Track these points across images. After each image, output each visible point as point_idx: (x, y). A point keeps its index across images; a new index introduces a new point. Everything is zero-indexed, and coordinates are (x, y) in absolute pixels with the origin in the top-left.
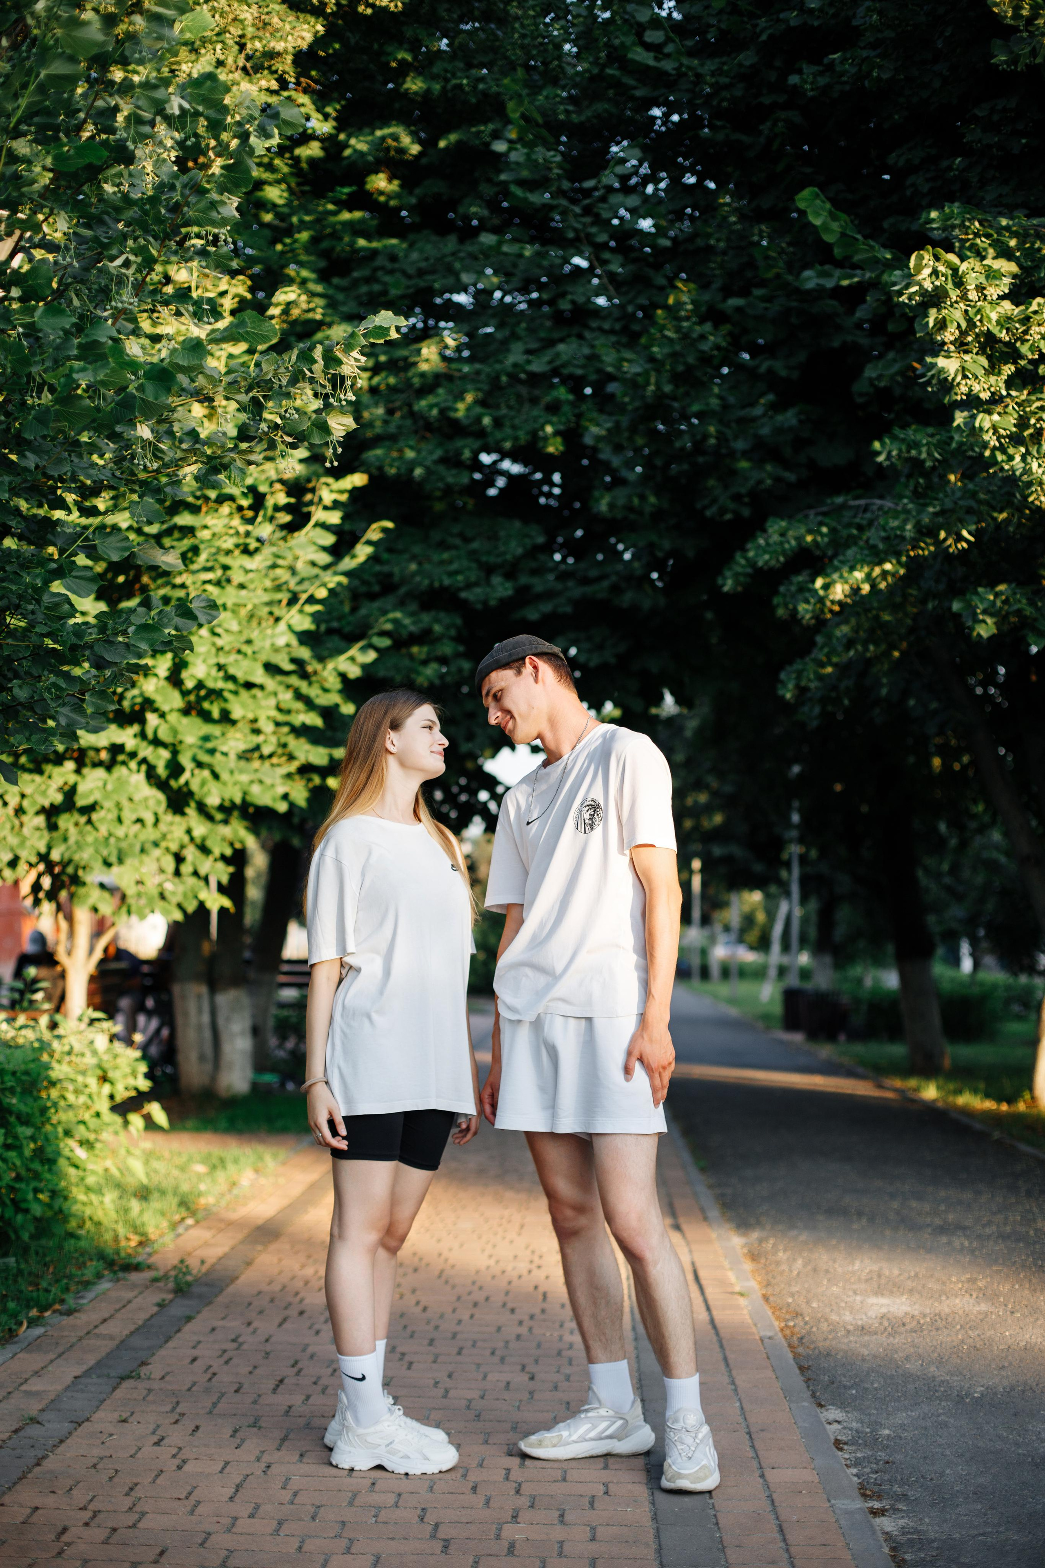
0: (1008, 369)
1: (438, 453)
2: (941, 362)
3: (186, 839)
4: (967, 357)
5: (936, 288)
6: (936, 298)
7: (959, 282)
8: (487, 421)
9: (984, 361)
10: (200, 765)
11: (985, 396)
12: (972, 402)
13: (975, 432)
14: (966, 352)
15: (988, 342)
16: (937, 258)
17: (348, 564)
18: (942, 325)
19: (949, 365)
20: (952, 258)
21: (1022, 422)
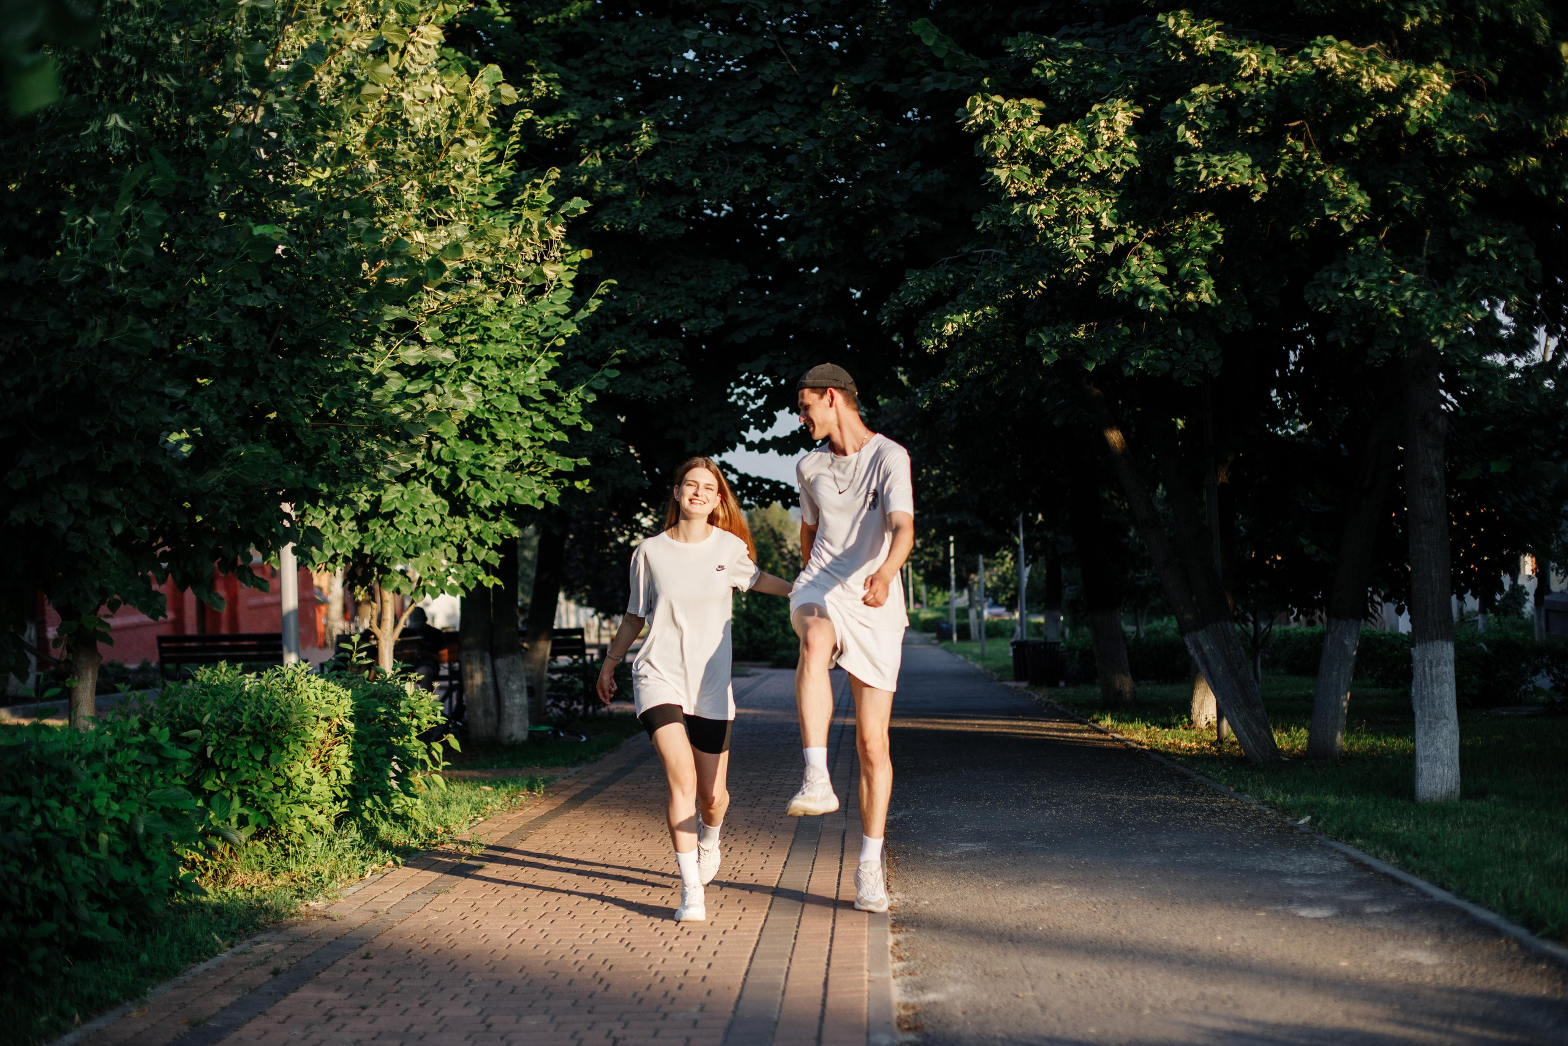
0: (1048, 173)
1: (660, 209)
2: (996, 172)
3: (466, 533)
4: (1015, 168)
5: (986, 122)
6: (987, 128)
7: (1003, 116)
8: (696, 182)
9: (1027, 169)
10: (474, 478)
11: (1031, 192)
12: (1022, 197)
13: (1028, 218)
14: (1015, 163)
15: (1029, 157)
16: (986, 99)
17: (583, 314)
18: (993, 147)
19: (1002, 174)
20: (998, 99)
21: (1062, 210)
